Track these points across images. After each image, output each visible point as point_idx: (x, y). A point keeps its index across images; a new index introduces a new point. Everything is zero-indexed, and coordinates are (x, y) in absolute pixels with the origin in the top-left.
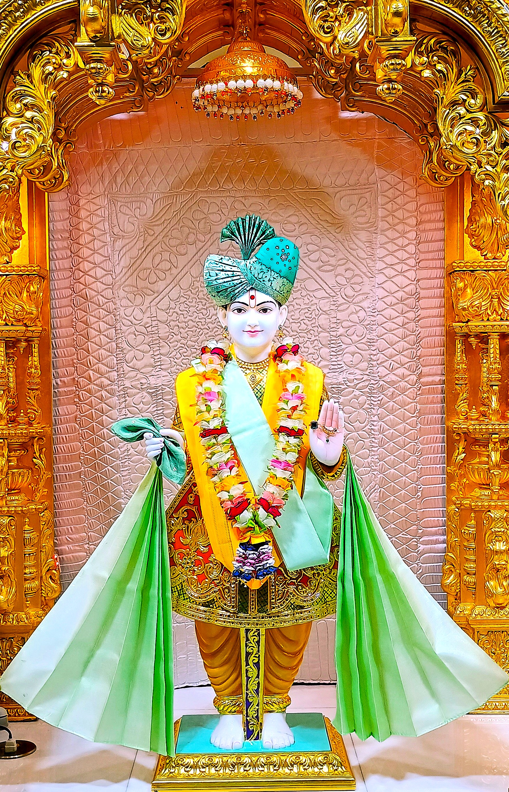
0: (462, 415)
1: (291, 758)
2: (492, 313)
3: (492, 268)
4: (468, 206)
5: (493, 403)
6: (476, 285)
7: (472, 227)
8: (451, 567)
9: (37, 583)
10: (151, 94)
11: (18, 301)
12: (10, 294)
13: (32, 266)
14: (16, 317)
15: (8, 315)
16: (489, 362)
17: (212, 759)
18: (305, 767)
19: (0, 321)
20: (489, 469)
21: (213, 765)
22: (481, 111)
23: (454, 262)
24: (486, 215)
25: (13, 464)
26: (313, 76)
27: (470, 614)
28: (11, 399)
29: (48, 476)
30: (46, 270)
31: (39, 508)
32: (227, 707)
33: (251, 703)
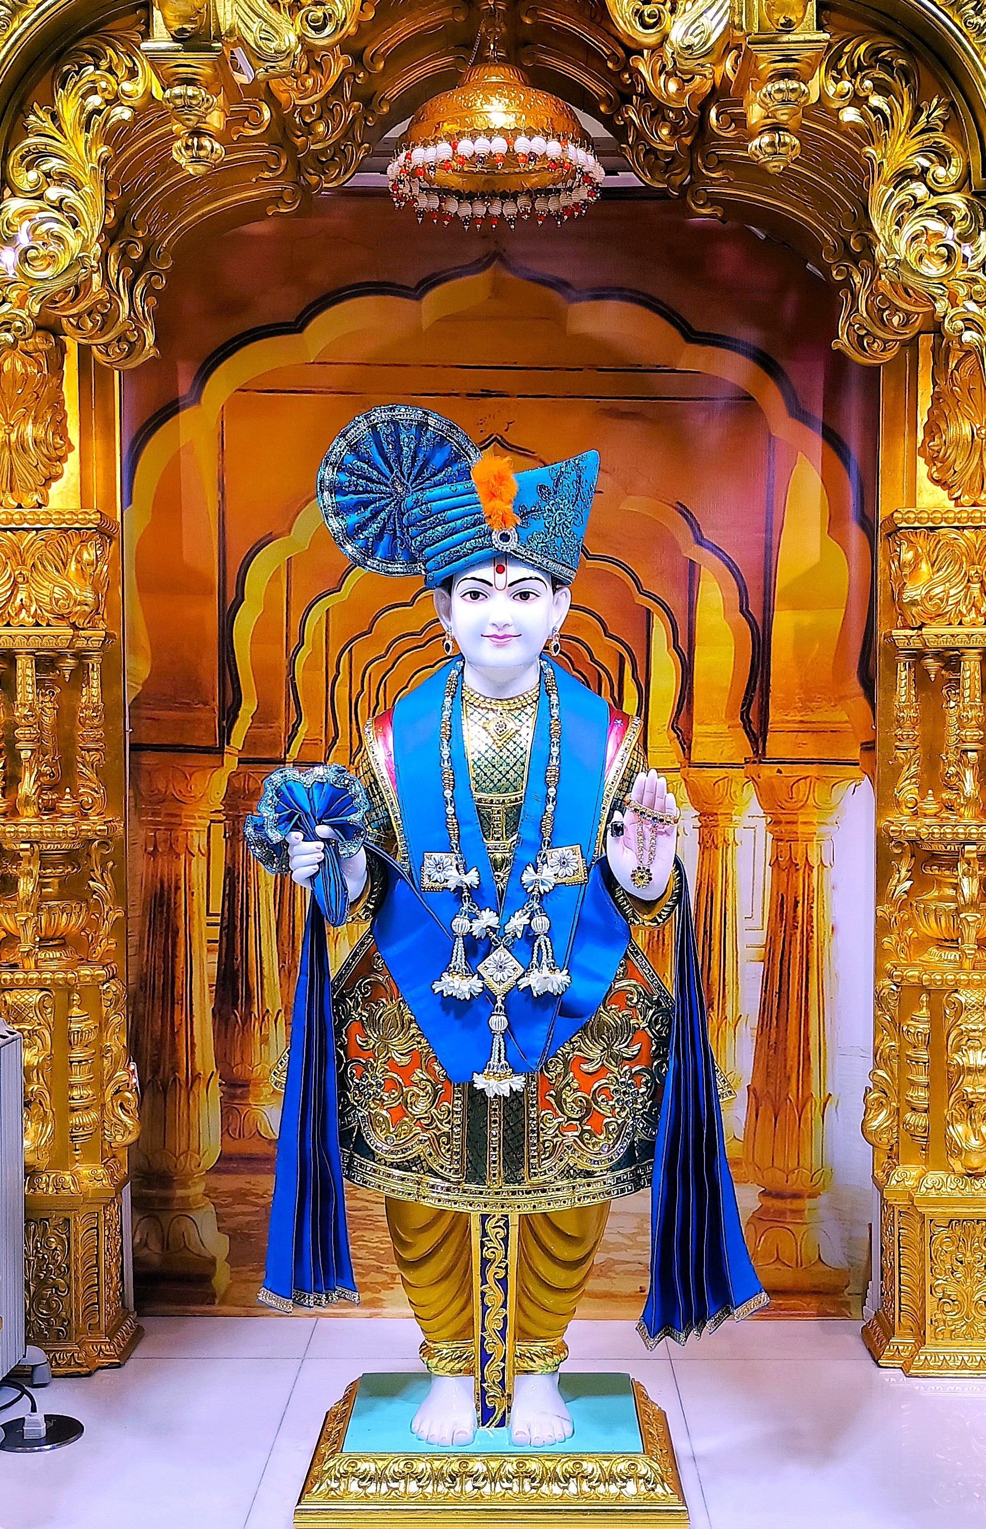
0: (907, 807)
1: (566, 1466)
2: (969, 611)
3: (970, 524)
4: (924, 403)
5: (967, 785)
6: (937, 555)
7: (931, 444)
8: (880, 1097)
9: (94, 1115)
10: (314, 179)
11: (60, 580)
12: (44, 567)
13: (86, 513)
14: (56, 609)
15: (40, 607)
16: (961, 705)
17: (412, 1464)
18: (593, 1483)
19: (26, 618)
20: (958, 911)
21: (414, 1476)
22: (958, 191)
23: (896, 511)
24: (960, 419)
25: (50, 890)
26: (628, 144)
27: (917, 1187)
28: (48, 768)
29: (117, 915)
30: (116, 521)
31: (99, 975)
32: (444, 1362)
33: (492, 1355)
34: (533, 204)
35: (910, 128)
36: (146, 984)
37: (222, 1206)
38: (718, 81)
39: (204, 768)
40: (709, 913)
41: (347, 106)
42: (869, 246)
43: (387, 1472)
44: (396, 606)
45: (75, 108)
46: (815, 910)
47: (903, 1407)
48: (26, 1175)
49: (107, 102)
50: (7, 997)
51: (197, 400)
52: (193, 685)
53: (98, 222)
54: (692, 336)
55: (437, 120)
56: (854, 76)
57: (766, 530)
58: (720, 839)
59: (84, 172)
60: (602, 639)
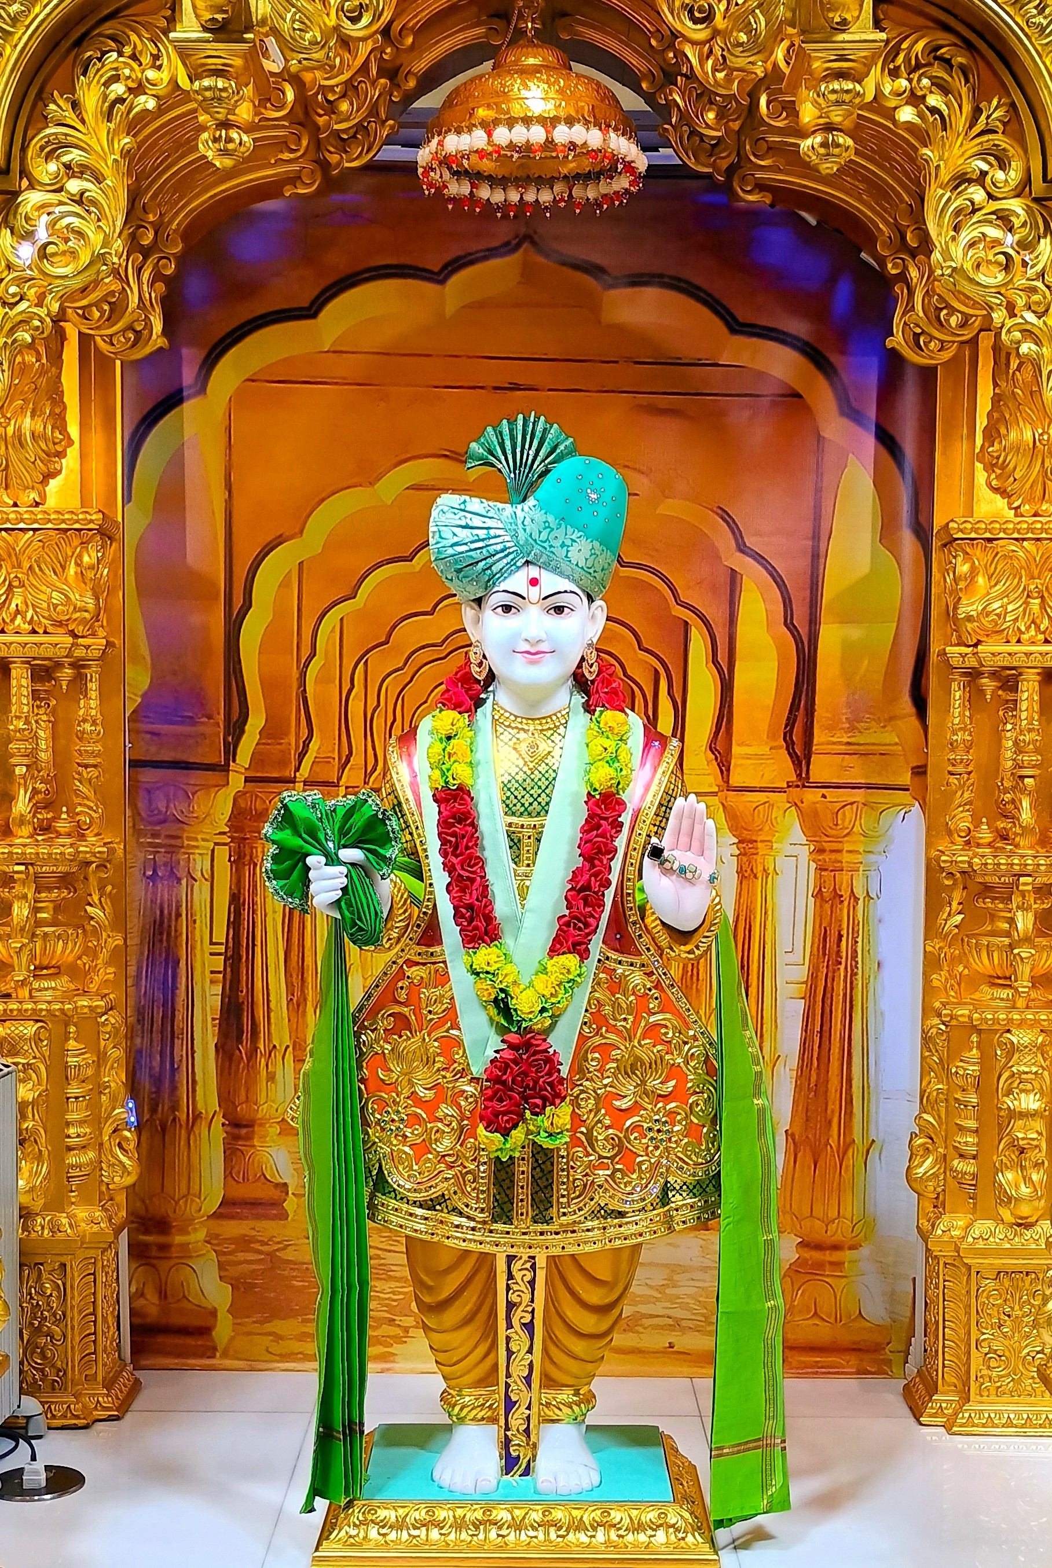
0: (960, 836)
1: (593, 1515)
2: (1028, 628)
3: (1030, 535)
4: (984, 404)
5: (1024, 813)
6: (996, 568)
7: (991, 449)
8: (926, 1143)
9: (91, 1155)
10: (335, 159)
11: (58, 584)
12: (41, 569)
13: (87, 512)
14: (54, 615)
15: (36, 612)
16: (1018, 728)
17: (434, 1512)
18: (622, 1532)
19: (22, 625)
20: (1011, 947)
21: (436, 1524)
22: (1018, 196)
23: (952, 521)
24: (1021, 424)
25: (45, 915)
26: (671, 125)
27: (963, 1237)
28: (43, 785)
29: (116, 943)
30: (116, 522)
31: (97, 1006)
32: (466, 1410)
33: (516, 1402)
34: (571, 190)
35: (971, 129)
36: (144, 1018)
37: (225, 1254)
38: (769, 69)
39: (207, 787)
40: (746, 946)
41: (373, 83)
43: (408, 1520)
44: (415, 615)
45: (97, 96)
46: (860, 944)
47: (945, 1467)
48: (20, 1217)
49: (130, 90)
51: (202, 388)
52: (198, 698)
53: (120, 217)
54: (737, 327)
55: (471, 105)
56: (911, 74)
57: (813, 538)
58: (760, 868)
59: (106, 164)
60: (635, 652)
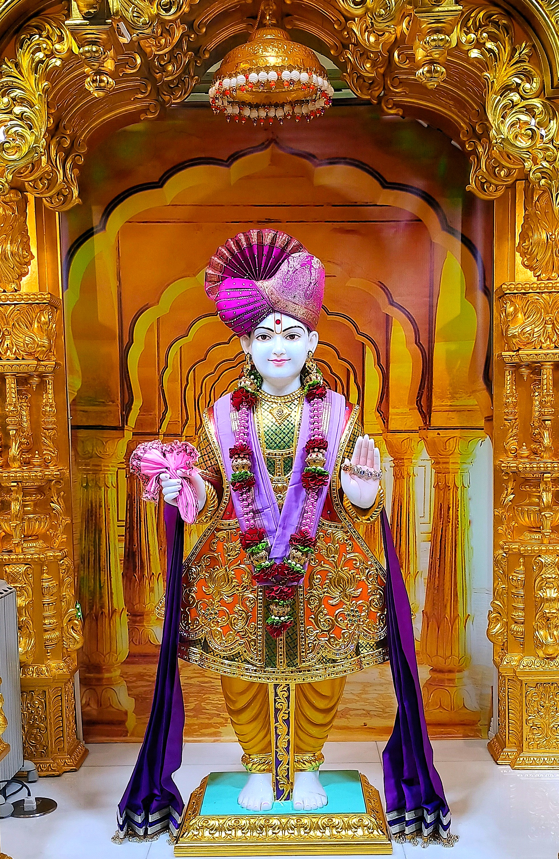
0: (511, 453)
1: (324, 821)
2: (546, 341)
3: (546, 290)
4: (520, 221)
5: (545, 440)
6: (528, 309)
7: (523, 245)
8: (497, 616)
9: (57, 633)
10: (167, 98)
11: (29, 333)
12: (19, 326)
13: (42, 294)
14: (27, 350)
15: (17, 348)
16: (541, 394)
17: (239, 821)
18: (339, 830)
19: (10, 355)
20: (540, 511)
21: (240, 827)
22: (538, 97)
23: (504, 284)
24: (540, 230)
25: (29, 508)
26: (347, 73)
27: (518, 666)
28: (25, 440)
29: (67, 522)
30: (59, 299)
31: (57, 555)
32: (255, 766)
33: (281, 761)
34: (293, 109)
35: (510, 61)
36: (84, 560)
37: (130, 682)
38: (399, 35)
39: (113, 439)
40: (399, 515)
41: (185, 55)
42: (487, 129)
43: (225, 826)
44: (220, 344)
45: (29, 60)
46: (459, 512)
47: (511, 786)
48: (21, 667)
49: (47, 56)
50: (7, 569)
51: (104, 228)
52: (107, 392)
53: (44, 126)
54: (386, 185)
55: (237, 62)
56: (477, 30)
57: (430, 296)
58: (406, 473)
59: (35, 98)
60: (337, 360)
